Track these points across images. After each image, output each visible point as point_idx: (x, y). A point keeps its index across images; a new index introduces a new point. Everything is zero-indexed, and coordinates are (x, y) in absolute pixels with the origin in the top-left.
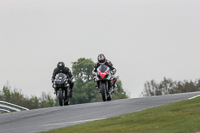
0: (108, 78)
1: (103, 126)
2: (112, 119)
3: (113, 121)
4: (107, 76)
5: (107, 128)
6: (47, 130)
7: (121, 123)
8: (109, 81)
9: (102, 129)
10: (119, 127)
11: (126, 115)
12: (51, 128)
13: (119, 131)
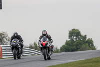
0: (48, 46)
1: (83, 63)
2: (88, 60)
3: (88, 61)
4: (47, 44)
5: (85, 65)
6: (55, 64)
7: (93, 62)
8: (48, 47)
9: (83, 65)
10: (91, 64)
11: (95, 58)
12: (57, 64)
13: (92, 66)
